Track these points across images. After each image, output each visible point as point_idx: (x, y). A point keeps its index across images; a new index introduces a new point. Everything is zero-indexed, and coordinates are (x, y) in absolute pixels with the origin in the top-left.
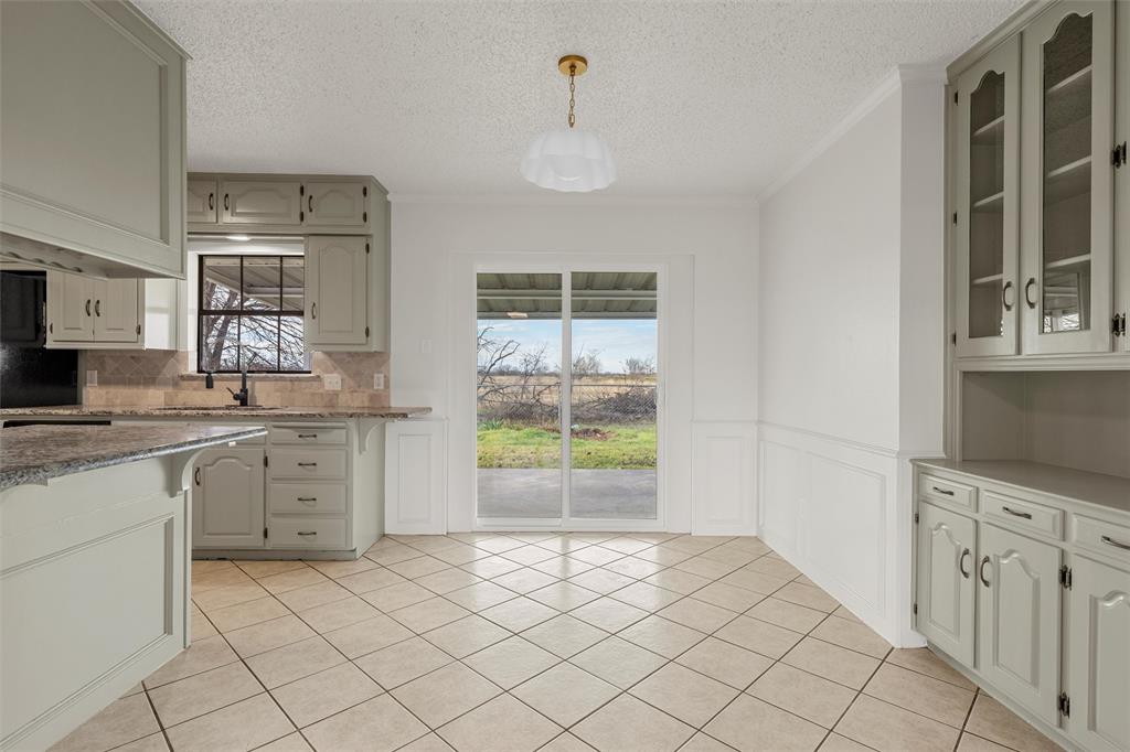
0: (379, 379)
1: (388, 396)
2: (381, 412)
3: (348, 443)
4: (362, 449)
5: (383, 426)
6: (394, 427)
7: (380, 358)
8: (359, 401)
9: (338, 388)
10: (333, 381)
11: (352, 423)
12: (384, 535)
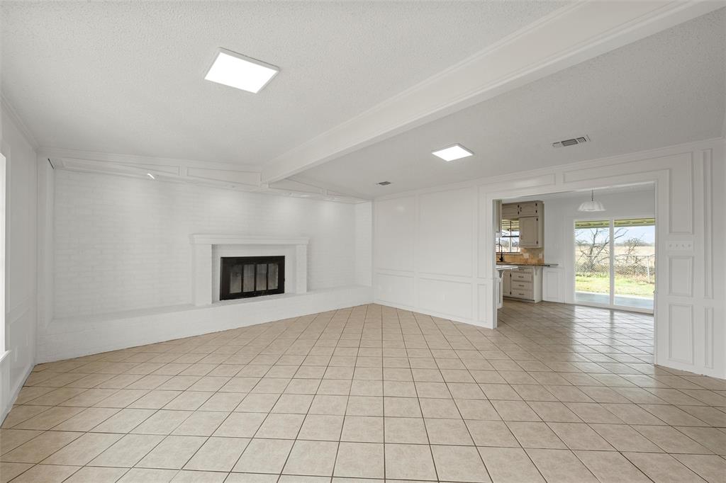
0: (541, 255)
1: (543, 261)
2: (541, 265)
3: (533, 272)
4: (536, 274)
5: (542, 269)
6: (545, 269)
7: (542, 249)
8: (535, 261)
9: (528, 257)
10: (526, 256)
11: (533, 267)
12: (542, 301)
